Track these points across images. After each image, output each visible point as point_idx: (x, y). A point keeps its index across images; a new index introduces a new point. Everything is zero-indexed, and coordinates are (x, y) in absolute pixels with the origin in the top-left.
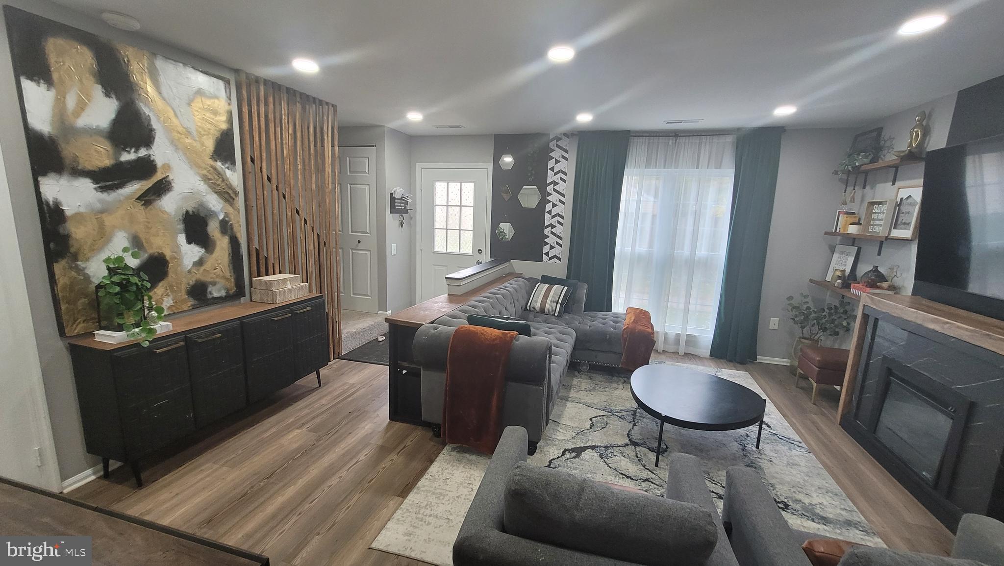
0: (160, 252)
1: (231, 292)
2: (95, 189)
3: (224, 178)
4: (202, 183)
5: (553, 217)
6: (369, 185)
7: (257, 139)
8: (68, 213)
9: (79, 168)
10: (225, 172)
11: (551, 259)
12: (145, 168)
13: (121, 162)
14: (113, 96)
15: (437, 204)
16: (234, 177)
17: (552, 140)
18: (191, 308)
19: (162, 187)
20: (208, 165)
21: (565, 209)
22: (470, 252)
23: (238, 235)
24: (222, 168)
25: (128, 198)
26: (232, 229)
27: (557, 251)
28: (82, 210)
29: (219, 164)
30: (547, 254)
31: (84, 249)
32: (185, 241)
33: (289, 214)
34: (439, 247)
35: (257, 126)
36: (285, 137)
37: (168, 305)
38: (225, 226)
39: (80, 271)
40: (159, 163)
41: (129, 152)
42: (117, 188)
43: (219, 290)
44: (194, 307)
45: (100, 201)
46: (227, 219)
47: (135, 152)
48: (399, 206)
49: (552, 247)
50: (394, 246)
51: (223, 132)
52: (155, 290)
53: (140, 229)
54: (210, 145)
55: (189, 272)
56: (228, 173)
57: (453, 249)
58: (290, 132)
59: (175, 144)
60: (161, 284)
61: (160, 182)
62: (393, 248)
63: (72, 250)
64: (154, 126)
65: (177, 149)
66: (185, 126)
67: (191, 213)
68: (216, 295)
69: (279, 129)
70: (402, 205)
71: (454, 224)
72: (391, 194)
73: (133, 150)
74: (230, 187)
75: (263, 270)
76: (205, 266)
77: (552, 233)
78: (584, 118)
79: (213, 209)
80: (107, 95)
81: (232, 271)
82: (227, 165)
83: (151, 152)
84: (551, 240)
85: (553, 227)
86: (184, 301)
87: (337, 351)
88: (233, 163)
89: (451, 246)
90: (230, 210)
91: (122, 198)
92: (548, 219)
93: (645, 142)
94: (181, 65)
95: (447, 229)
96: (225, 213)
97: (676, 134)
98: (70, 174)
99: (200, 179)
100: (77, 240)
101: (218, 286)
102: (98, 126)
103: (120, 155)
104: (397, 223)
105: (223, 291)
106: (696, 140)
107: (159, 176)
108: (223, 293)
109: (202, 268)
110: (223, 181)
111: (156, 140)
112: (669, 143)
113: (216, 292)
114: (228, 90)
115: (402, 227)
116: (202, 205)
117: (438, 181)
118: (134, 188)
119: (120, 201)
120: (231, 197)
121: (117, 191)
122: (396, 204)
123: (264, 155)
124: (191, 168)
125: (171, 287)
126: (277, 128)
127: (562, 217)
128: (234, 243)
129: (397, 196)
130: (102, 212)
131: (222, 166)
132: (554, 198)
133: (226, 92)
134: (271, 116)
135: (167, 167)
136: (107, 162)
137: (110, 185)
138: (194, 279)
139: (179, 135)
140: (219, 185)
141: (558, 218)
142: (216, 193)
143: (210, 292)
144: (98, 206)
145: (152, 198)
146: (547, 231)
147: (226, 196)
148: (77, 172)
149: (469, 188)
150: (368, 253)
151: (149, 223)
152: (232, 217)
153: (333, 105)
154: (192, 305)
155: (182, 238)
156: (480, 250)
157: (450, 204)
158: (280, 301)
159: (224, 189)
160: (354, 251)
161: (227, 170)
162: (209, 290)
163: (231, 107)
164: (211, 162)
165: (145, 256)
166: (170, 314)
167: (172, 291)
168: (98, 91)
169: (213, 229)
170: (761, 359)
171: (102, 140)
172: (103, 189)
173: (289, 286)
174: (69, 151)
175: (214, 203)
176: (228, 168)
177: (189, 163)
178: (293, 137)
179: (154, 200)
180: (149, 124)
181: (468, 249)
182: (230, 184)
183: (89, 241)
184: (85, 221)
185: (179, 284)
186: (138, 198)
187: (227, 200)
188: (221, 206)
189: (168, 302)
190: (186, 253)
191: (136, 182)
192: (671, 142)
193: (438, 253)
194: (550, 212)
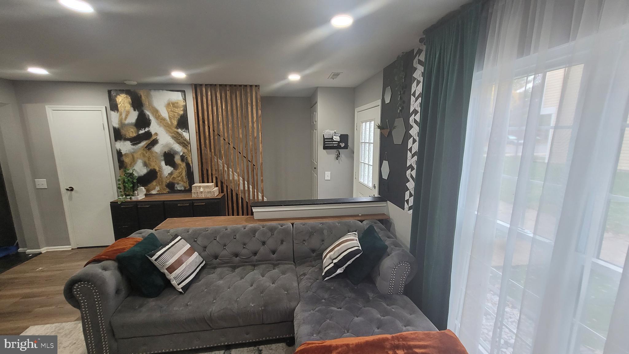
0: (154, 168)
1: (187, 189)
2: (131, 144)
3: (183, 136)
4: (172, 139)
7: (200, 115)
8: (123, 153)
9: (126, 137)
10: (182, 133)
12: (148, 135)
13: (139, 134)
14: (136, 110)
15: (362, 141)
16: (191, 135)
17: (416, 55)
19: (155, 142)
20: (174, 131)
23: (190, 162)
25: (143, 147)
26: (187, 159)
28: (127, 152)
29: (179, 130)
30: (408, 202)
32: (165, 164)
34: (361, 178)
35: (201, 109)
37: (158, 190)
38: (183, 158)
40: (153, 133)
41: (142, 130)
42: (138, 144)
43: (181, 187)
44: (169, 193)
45: (133, 149)
46: (184, 155)
47: (144, 130)
49: (411, 195)
50: (328, 173)
51: (181, 115)
52: (153, 183)
53: (146, 159)
54: (175, 122)
55: (167, 177)
56: (185, 134)
57: (366, 182)
59: (160, 124)
60: (155, 181)
61: (154, 140)
62: (326, 175)
63: (125, 166)
64: (151, 119)
65: (160, 126)
66: (164, 116)
67: (167, 152)
68: (179, 189)
69: (215, 108)
70: (333, 143)
72: (324, 135)
73: (143, 129)
75: (206, 180)
76: (174, 175)
77: (412, 176)
79: (177, 150)
80: (135, 110)
81: (187, 179)
82: (183, 130)
83: (150, 129)
84: (411, 185)
86: (164, 189)
88: (189, 130)
90: (186, 151)
92: (409, 158)
94: (161, 91)
95: (364, 163)
96: (183, 152)
98: (124, 140)
99: (170, 137)
100: (126, 162)
101: (180, 185)
102: (132, 122)
103: (139, 131)
104: (334, 156)
105: (183, 187)
107: (154, 138)
108: (183, 188)
109: (172, 176)
110: (182, 138)
111: (151, 124)
113: (179, 187)
114: (184, 96)
115: (338, 159)
116: (171, 149)
118: (143, 144)
119: (139, 148)
120: (186, 145)
122: (327, 142)
124: (167, 133)
125: (159, 183)
128: (188, 167)
129: (327, 136)
130: (134, 152)
131: (181, 131)
133: (182, 97)
135: (156, 134)
136: (135, 135)
137: (136, 143)
138: (169, 181)
140: (180, 140)
141: (416, 158)
142: (178, 143)
143: (176, 187)
144: (132, 151)
146: (408, 173)
147: (184, 144)
148: (126, 139)
149: (372, 126)
150: (316, 176)
151: (149, 157)
152: (187, 154)
153: (255, 86)
154: (168, 192)
155: (163, 163)
156: (375, 186)
157: (365, 141)
159: (182, 141)
162: (176, 186)
163: (185, 103)
164: (176, 130)
165: (149, 169)
166: (158, 193)
167: (159, 184)
168: (132, 110)
169: (177, 159)
171: (132, 126)
172: (133, 145)
174: (123, 132)
175: (178, 148)
176: (184, 131)
177: (166, 131)
179: (152, 148)
180: (149, 118)
182: (185, 139)
183: (130, 163)
184: (128, 156)
185: (162, 182)
186: (146, 147)
187: (184, 146)
188: (181, 149)
189: (158, 188)
190: (165, 169)
191: (144, 141)
193: (360, 183)
194: (411, 150)
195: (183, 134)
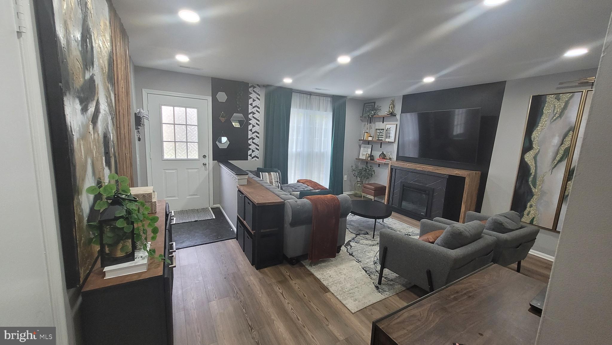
5: (253, 133)
11: (253, 158)
15: (164, 122)
17: (251, 87)
21: (260, 129)
22: (197, 157)
27: (256, 153)
30: (251, 155)
34: (168, 154)
47: (89, 70)
49: (253, 151)
57: (181, 156)
71: (181, 138)
72: (136, 114)
73: (88, 68)
74: (112, 105)
77: (253, 142)
83: (94, 72)
84: (253, 147)
85: (253, 139)
89: (179, 154)
91: (87, 120)
92: (250, 134)
95: (175, 142)
97: (310, 94)
106: (318, 98)
111: (94, 59)
112: (307, 97)
121: (86, 112)
127: (258, 133)
132: (253, 122)
137: (85, 105)
141: (256, 134)
146: (250, 142)
149: (193, 113)
156: (205, 155)
157: (176, 123)
172: (83, 111)
181: (194, 155)
190: (106, 176)
192: (308, 97)
193: (167, 160)
194: (251, 130)
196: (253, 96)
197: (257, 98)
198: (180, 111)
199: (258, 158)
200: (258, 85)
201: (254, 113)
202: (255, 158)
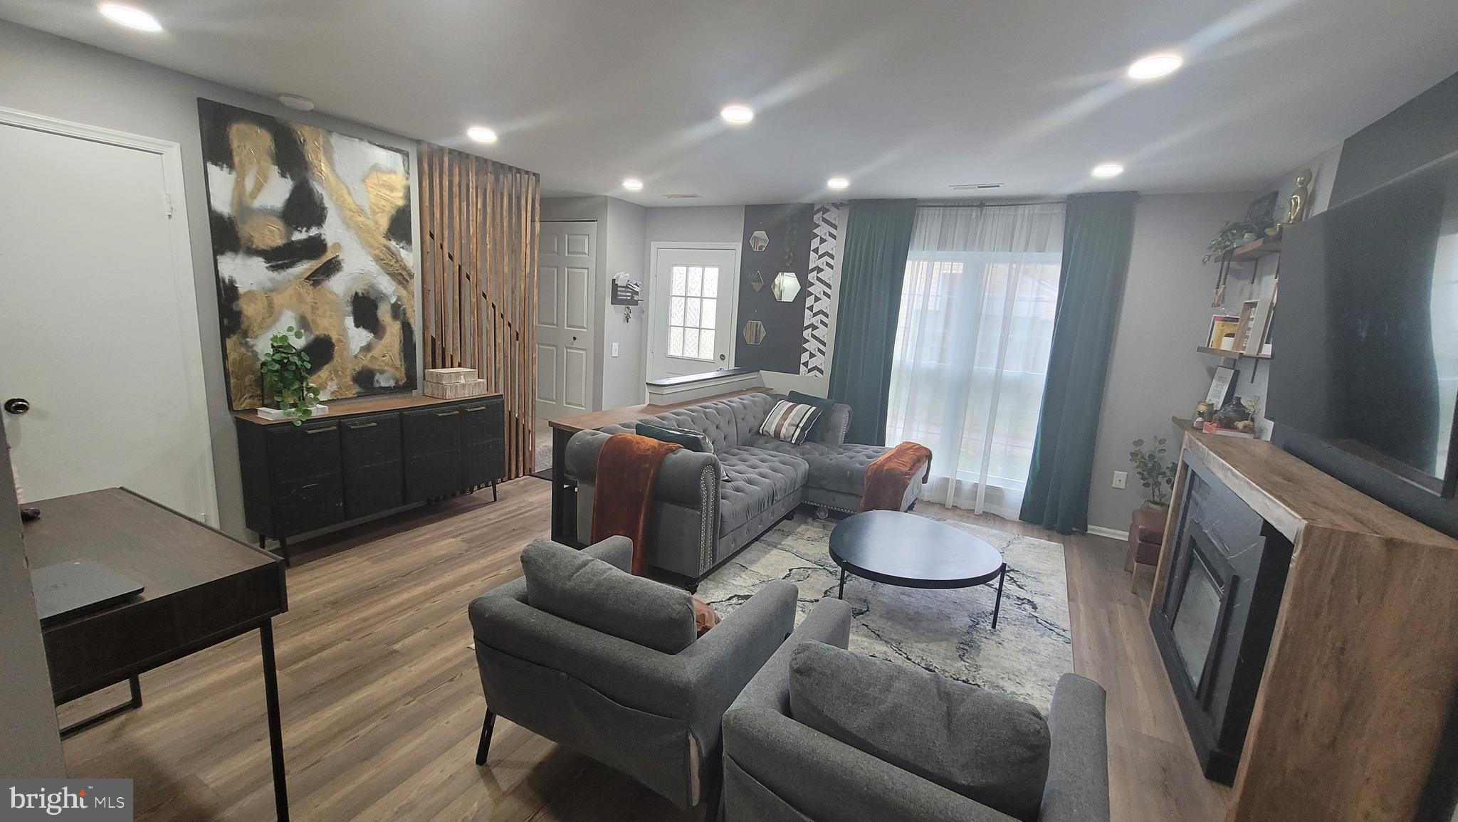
0: (326, 334)
1: (401, 383)
2: (267, 267)
3: (399, 258)
4: (374, 263)
5: (815, 315)
6: (588, 269)
7: (438, 215)
8: (241, 290)
9: (254, 246)
10: (399, 251)
11: (810, 371)
12: (315, 247)
13: (293, 242)
14: (288, 176)
15: (674, 294)
16: (410, 257)
17: (818, 212)
18: (356, 396)
19: (332, 267)
20: (381, 244)
21: (830, 305)
22: (711, 358)
23: (411, 321)
24: (396, 248)
25: (299, 276)
26: (405, 314)
27: (818, 361)
28: (254, 288)
29: (393, 244)
30: (806, 364)
31: (254, 327)
32: (353, 324)
33: (474, 300)
34: (675, 350)
35: (438, 201)
36: (473, 212)
37: (332, 390)
38: (397, 311)
39: (249, 347)
40: (330, 242)
41: (300, 231)
42: (287, 268)
43: (388, 380)
44: (359, 396)
45: (271, 280)
46: (399, 303)
47: (306, 231)
48: (623, 295)
49: (812, 356)
50: (615, 346)
51: (399, 209)
52: (320, 373)
53: (306, 309)
54: (384, 222)
55: (356, 357)
56: (403, 253)
57: (691, 353)
58: (479, 207)
59: (347, 223)
60: (326, 367)
61: (330, 262)
62: (613, 349)
63: (243, 326)
64: (326, 205)
65: (348, 227)
66: (358, 204)
67: (360, 295)
68: (383, 384)
69: (464, 204)
70: (628, 294)
71: (692, 320)
72: (614, 280)
73: (305, 229)
74: (405, 268)
75: (439, 361)
76: (374, 352)
77: (813, 336)
78: (838, 184)
79: (385, 291)
80: (283, 175)
81: (403, 360)
82: (402, 245)
83: (322, 231)
84: (812, 345)
85: (814, 328)
86: (348, 388)
87: (528, 467)
88: (409, 242)
89: (688, 351)
90: (403, 293)
91: (291, 278)
92: (809, 317)
93: (939, 215)
94: (357, 140)
95: (684, 327)
96: (398, 296)
97: (981, 204)
98: (245, 253)
99: (371, 259)
100: (247, 316)
101: (386, 375)
102: (272, 207)
103: (292, 234)
104: (622, 316)
105: (392, 381)
106: (1009, 211)
107: (329, 255)
108: (392, 384)
109: (370, 354)
110: (397, 261)
111: (327, 219)
112: (971, 215)
113: (383, 381)
114: (406, 164)
115: (627, 322)
116: (372, 286)
117: (676, 265)
118: (304, 267)
119: (290, 280)
120: (405, 279)
121: (287, 270)
122: (619, 293)
123: (446, 233)
124: (363, 248)
125: (336, 371)
126: (462, 204)
127: (827, 316)
128: (407, 329)
129: (619, 283)
130: (272, 291)
131: (397, 246)
132: (817, 289)
133: (404, 165)
134: (456, 190)
135: (337, 246)
136: (279, 242)
137: (281, 264)
138: (361, 365)
139: (352, 213)
140: (392, 266)
141: (821, 316)
142: (388, 274)
143: (377, 381)
144: (269, 284)
145: (321, 278)
146: (807, 333)
147: (400, 277)
148: (252, 252)
149: (712, 274)
150: (583, 352)
151: (316, 303)
152: (405, 301)
153: (534, 174)
154: (357, 393)
155: (350, 321)
156: (724, 356)
157: (689, 295)
158: (450, 396)
159: (397, 270)
160: (568, 350)
161: (401, 249)
162: (376, 378)
163: (408, 182)
164: (384, 241)
165: (312, 337)
166: (333, 400)
167: (337, 376)
168: (275, 170)
169: (384, 313)
170: (1093, 529)
171: (274, 218)
172: (274, 268)
173: (463, 381)
174: (245, 230)
175: (386, 285)
176: (403, 248)
177: (361, 242)
178: (482, 212)
179: (323, 280)
180: (322, 203)
181: (708, 353)
182: (405, 266)
183: (259, 319)
184: (256, 299)
185: (344, 369)
186: (307, 278)
187: (400, 283)
188: (394, 288)
189: (332, 386)
190: (353, 337)
191: (305, 261)
192: (974, 214)
193: (672, 357)
194: (811, 308)
195: (400, 253)
196: (822, 230)
197: (831, 235)
198: (696, 271)
199: (821, 372)
200: (834, 205)
201: (820, 270)
202: (815, 372)
